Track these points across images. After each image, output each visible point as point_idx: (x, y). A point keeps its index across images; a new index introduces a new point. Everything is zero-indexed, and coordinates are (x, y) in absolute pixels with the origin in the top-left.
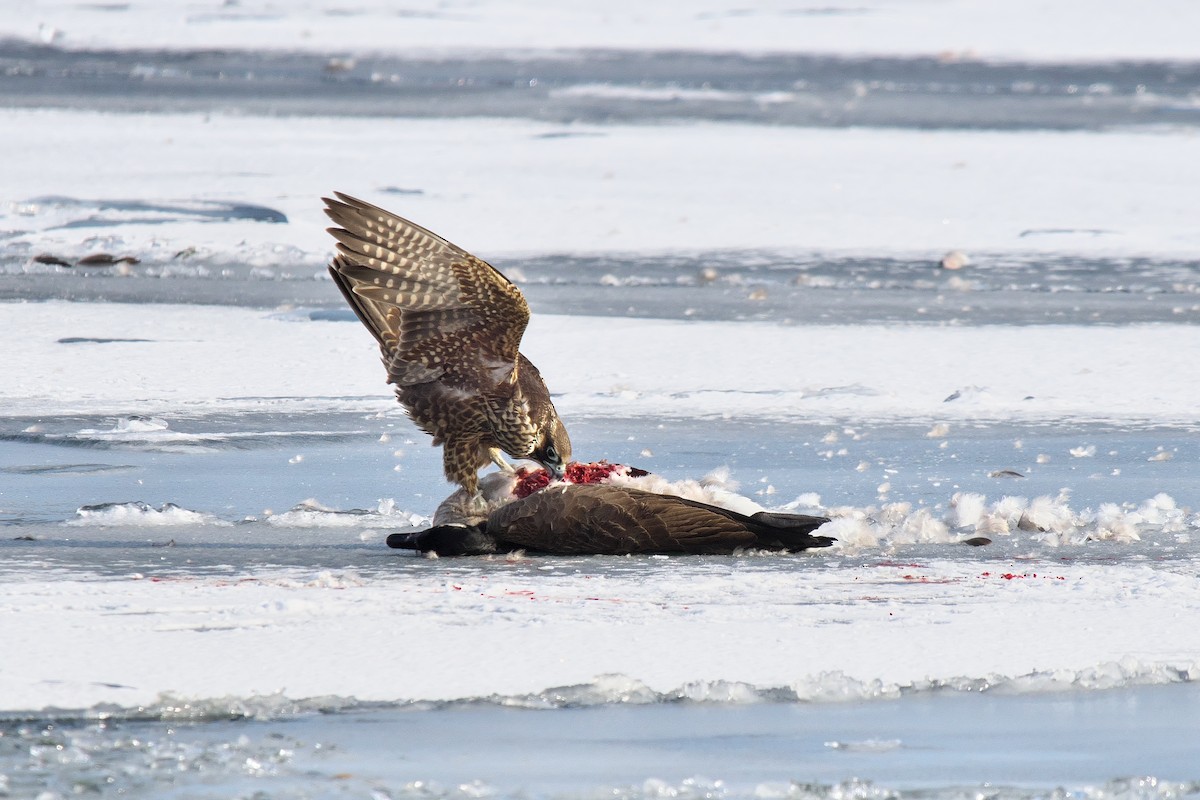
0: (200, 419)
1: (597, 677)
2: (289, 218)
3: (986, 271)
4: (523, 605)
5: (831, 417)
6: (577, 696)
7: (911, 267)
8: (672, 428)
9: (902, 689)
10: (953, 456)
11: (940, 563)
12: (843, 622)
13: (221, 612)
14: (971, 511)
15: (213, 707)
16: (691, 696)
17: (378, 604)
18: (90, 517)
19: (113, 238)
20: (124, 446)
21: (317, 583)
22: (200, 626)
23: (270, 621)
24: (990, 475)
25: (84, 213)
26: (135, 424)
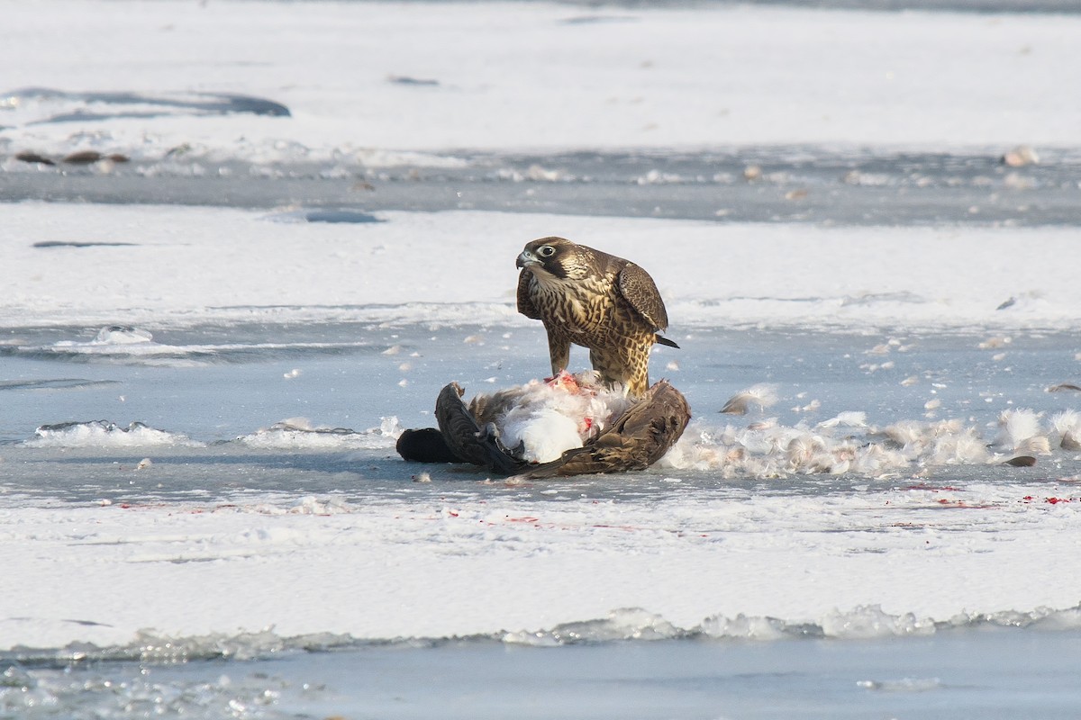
0: (187, 330)
1: (613, 611)
2: (292, 111)
3: (1050, 168)
4: (527, 533)
5: (874, 326)
6: (593, 633)
7: (969, 163)
8: (701, 339)
9: (936, 624)
10: (1007, 369)
11: (978, 486)
12: (876, 552)
13: (199, 542)
14: (1023, 428)
15: (197, 646)
16: (708, 632)
17: (369, 532)
18: (51, 437)
19: (100, 133)
20: (105, 360)
21: (301, 509)
22: (176, 557)
23: (252, 552)
24: (1047, 390)
25: (70, 107)
26: (116, 336)
